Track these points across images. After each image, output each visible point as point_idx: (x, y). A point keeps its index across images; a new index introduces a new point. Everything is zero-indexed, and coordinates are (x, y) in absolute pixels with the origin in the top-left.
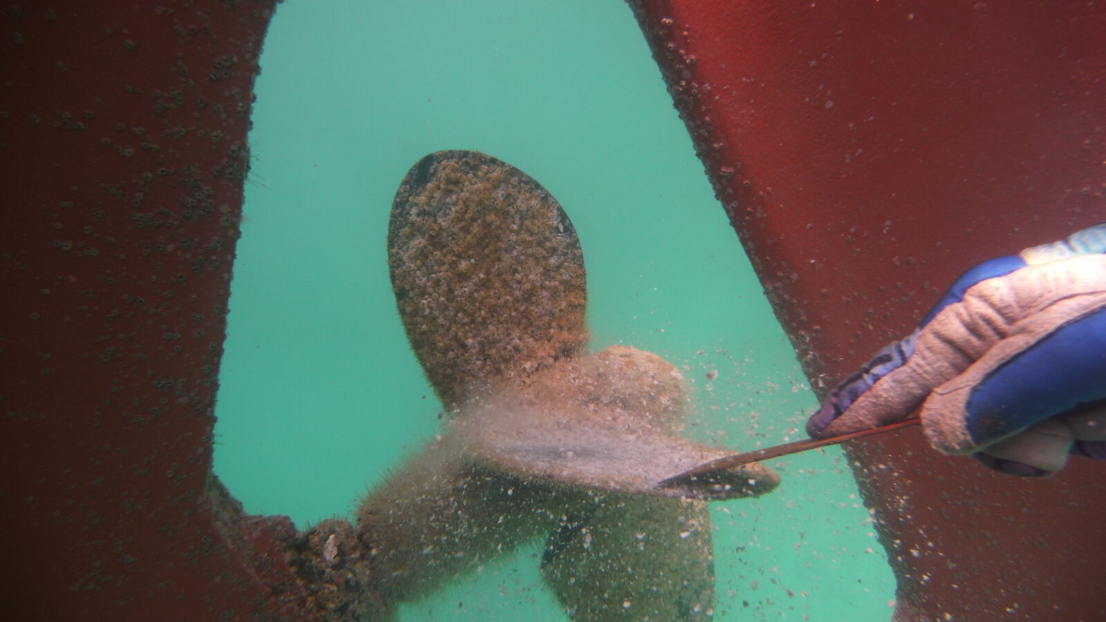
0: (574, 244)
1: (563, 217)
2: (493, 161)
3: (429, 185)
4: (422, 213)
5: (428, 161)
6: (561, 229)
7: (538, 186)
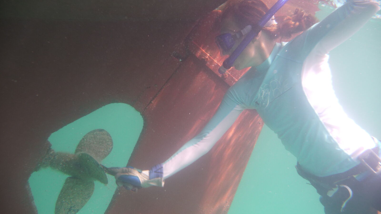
0: (110, 152)
1: (112, 148)
2: (111, 137)
3: (101, 132)
4: (96, 134)
5: (103, 130)
6: (111, 149)
7: (113, 143)
